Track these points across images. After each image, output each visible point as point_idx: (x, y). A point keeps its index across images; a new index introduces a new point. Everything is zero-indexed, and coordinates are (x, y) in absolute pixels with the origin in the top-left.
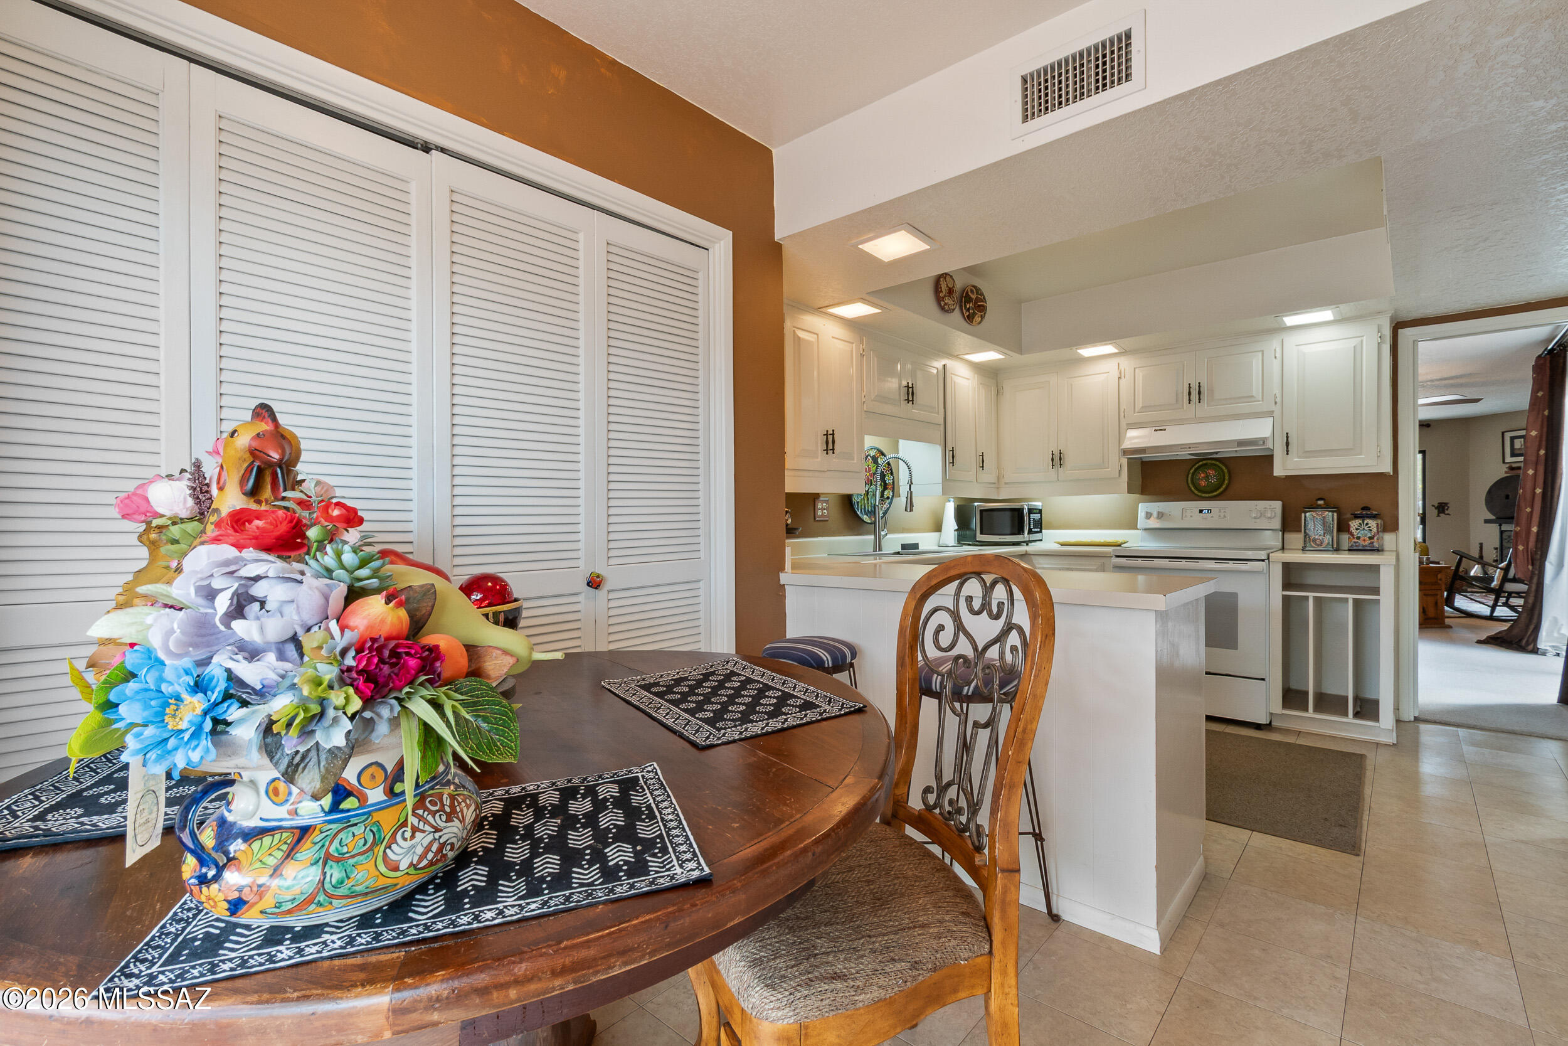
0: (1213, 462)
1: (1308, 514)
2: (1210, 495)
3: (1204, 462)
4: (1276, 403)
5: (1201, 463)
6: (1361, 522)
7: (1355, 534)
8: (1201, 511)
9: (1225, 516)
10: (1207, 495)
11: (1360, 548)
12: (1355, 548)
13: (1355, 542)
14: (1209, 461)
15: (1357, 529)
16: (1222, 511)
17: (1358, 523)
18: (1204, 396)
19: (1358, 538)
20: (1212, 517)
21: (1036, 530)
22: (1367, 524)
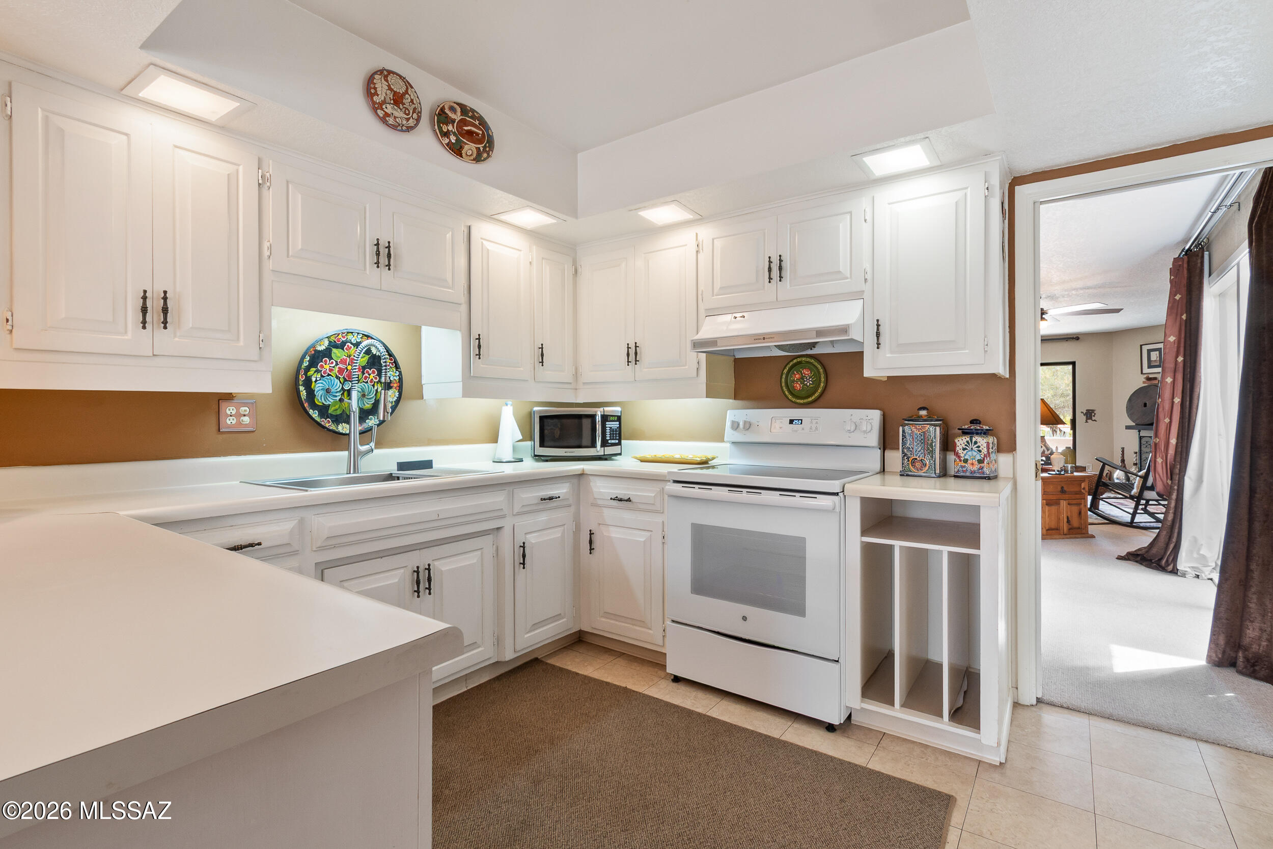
0: (808, 360)
1: (906, 428)
2: (805, 401)
3: (799, 360)
4: (866, 280)
5: (795, 361)
6: (968, 439)
7: (962, 455)
8: (791, 422)
9: (816, 428)
10: (802, 401)
11: (968, 474)
12: (962, 474)
13: (962, 467)
14: (804, 359)
15: (964, 449)
16: (814, 422)
17: (965, 441)
18: (787, 273)
19: (966, 461)
20: (803, 429)
21: (613, 441)
22: (976, 443)
